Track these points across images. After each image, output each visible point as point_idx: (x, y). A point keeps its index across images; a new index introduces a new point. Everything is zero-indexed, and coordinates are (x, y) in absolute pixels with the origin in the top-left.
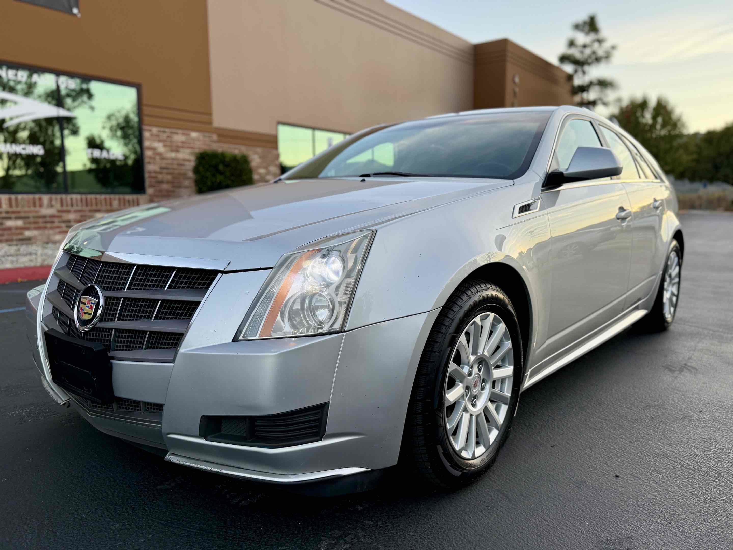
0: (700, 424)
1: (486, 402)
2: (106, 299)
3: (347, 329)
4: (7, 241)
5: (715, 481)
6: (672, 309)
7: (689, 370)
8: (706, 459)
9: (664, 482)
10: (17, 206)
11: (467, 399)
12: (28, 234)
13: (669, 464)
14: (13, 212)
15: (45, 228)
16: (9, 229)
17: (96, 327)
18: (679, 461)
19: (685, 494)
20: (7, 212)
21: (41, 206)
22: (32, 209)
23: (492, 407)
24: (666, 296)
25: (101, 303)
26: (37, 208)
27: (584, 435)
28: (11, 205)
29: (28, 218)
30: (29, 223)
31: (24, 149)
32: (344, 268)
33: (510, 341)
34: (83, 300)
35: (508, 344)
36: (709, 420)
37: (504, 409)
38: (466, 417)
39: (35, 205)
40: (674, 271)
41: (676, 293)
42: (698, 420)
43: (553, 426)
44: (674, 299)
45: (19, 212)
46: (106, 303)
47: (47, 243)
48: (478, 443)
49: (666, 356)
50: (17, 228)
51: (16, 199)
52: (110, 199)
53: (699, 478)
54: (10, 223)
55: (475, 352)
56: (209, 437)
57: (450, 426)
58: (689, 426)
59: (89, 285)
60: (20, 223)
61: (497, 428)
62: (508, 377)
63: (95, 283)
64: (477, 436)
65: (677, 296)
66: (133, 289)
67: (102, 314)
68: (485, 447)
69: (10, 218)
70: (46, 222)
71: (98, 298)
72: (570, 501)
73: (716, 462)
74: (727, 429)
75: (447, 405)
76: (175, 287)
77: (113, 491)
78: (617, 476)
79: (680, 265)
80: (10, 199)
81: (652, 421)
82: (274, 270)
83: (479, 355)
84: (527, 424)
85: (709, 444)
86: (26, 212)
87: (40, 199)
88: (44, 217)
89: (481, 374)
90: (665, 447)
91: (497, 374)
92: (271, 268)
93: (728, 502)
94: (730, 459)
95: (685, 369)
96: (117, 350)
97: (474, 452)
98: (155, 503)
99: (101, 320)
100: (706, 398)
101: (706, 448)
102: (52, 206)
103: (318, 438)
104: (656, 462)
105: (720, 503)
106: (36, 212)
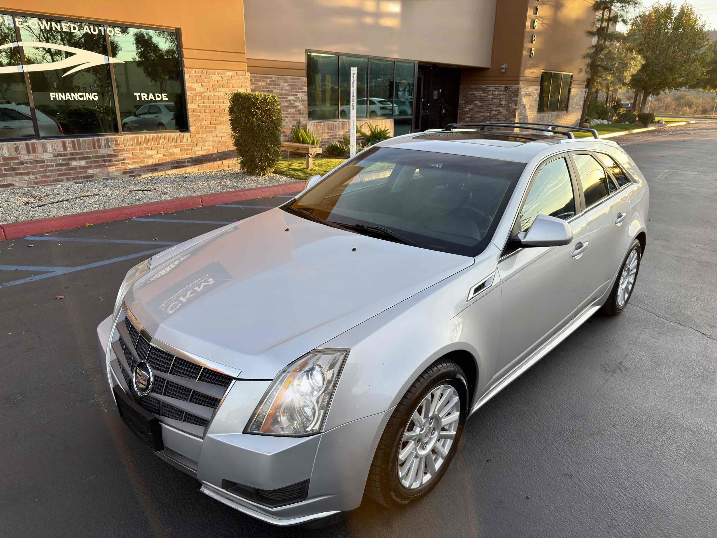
0: (609, 440)
1: (436, 443)
2: (155, 376)
3: (323, 431)
4: (74, 179)
5: (599, 507)
6: (627, 296)
7: (621, 371)
8: (601, 482)
9: (561, 506)
10: (80, 149)
11: (418, 448)
12: (90, 171)
13: (571, 485)
14: (77, 154)
15: (105, 166)
16: (75, 168)
17: (149, 395)
18: (579, 483)
19: (573, 520)
20: (72, 154)
21: (99, 147)
22: (93, 150)
23: (439, 445)
24: (622, 287)
25: (151, 380)
26: (97, 149)
27: (515, 449)
28: (74, 148)
29: (90, 158)
30: (91, 162)
31: (81, 96)
32: (324, 381)
33: (457, 397)
34: (138, 371)
35: (456, 399)
36: (617, 436)
37: (449, 443)
38: (416, 461)
39: (94, 148)
40: (632, 264)
41: (632, 281)
42: (609, 435)
43: (494, 436)
44: (630, 287)
45: (82, 153)
46: (155, 379)
47: (107, 179)
48: (425, 473)
49: (607, 352)
50: (81, 168)
51: (78, 141)
52: (158, 137)
53: (589, 503)
54: (74, 164)
55: (426, 416)
56: (229, 490)
57: (402, 474)
58: (600, 443)
59: (142, 361)
60: (83, 163)
61: (442, 458)
62: (455, 421)
63: (147, 360)
64: (426, 467)
65: (634, 284)
66: (174, 374)
67: (153, 387)
68: (431, 474)
69: (75, 159)
70: (105, 161)
71: (149, 375)
72: (487, 523)
73: (607, 485)
74: (628, 447)
75: (399, 463)
76: (203, 380)
77: (167, 492)
78: (528, 498)
79: (639, 259)
80: (73, 142)
81: (572, 434)
82: (273, 381)
83: (430, 416)
84: (474, 434)
85: (608, 465)
86: (87, 153)
87: (98, 141)
88: (103, 156)
89: (431, 426)
90: (574, 466)
91: (445, 421)
92: (272, 380)
93: (602, 531)
94: (619, 483)
95: (618, 371)
96: (164, 416)
97: (422, 482)
98: (195, 507)
99: (152, 391)
100: (624, 408)
101: (605, 469)
102: (109, 147)
103: (302, 499)
104: (561, 483)
105: (596, 532)
106: (97, 152)
